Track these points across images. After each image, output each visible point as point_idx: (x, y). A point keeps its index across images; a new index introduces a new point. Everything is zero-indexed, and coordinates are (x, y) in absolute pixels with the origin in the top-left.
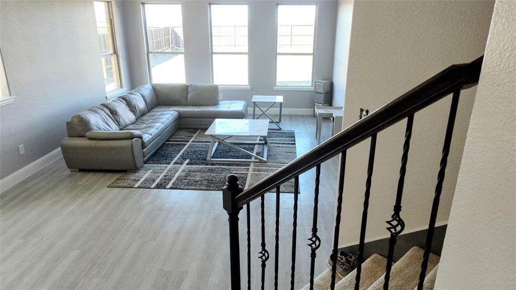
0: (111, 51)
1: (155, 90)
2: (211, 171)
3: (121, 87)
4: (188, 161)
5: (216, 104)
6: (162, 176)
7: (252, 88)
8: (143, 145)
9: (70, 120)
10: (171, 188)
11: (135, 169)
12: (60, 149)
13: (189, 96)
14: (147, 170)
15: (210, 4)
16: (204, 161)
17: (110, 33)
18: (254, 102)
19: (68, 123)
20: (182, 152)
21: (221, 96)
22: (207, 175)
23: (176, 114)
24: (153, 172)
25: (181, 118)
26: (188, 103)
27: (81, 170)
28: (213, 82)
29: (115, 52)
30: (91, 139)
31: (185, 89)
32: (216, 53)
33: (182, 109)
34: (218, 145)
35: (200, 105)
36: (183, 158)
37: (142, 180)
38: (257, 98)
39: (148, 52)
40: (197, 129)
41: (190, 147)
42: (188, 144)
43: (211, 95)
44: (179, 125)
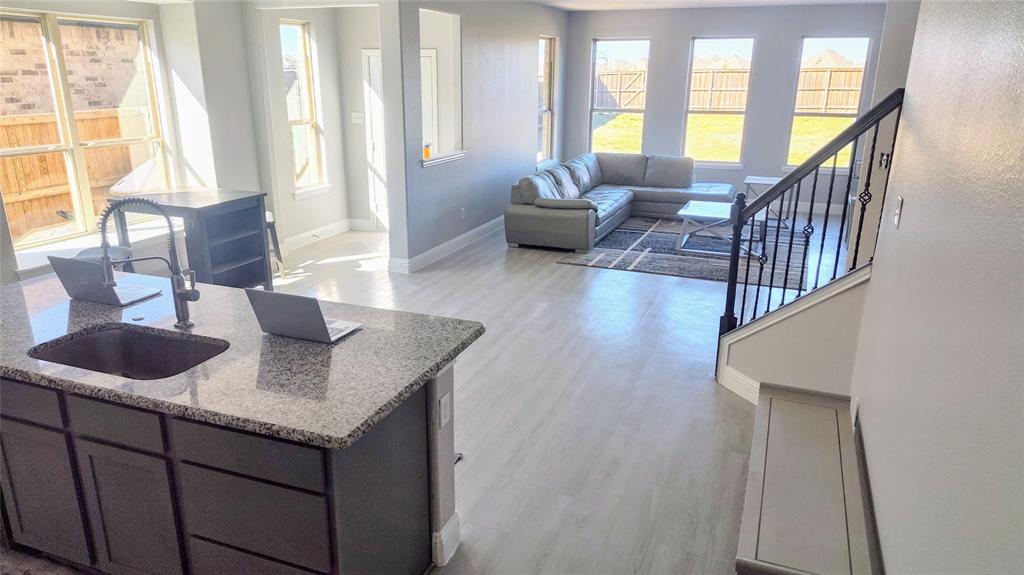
0: (545, 108)
1: (601, 161)
2: (683, 260)
3: (551, 158)
4: (650, 249)
5: (687, 186)
6: (619, 259)
7: (745, 167)
8: (597, 221)
9: (517, 184)
10: (632, 270)
11: (585, 250)
12: (503, 216)
13: (648, 172)
14: (598, 253)
15: (694, 38)
16: (673, 251)
17: (547, 82)
18: (748, 184)
19: (514, 188)
20: (639, 241)
21: (694, 177)
22: (677, 264)
23: (630, 193)
24: (607, 255)
25: (635, 201)
26: (646, 181)
27: (521, 246)
28: (683, 154)
29: (550, 109)
30: (539, 207)
31: (644, 161)
32: (692, 112)
33: (638, 189)
34: (690, 237)
35: (663, 187)
36: (643, 246)
37: (595, 261)
38: (750, 179)
39: (592, 109)
40: (657, 219)
41: (649, 236)
42: (646, 233)
43: (682, 174)
44: (631, 211)
